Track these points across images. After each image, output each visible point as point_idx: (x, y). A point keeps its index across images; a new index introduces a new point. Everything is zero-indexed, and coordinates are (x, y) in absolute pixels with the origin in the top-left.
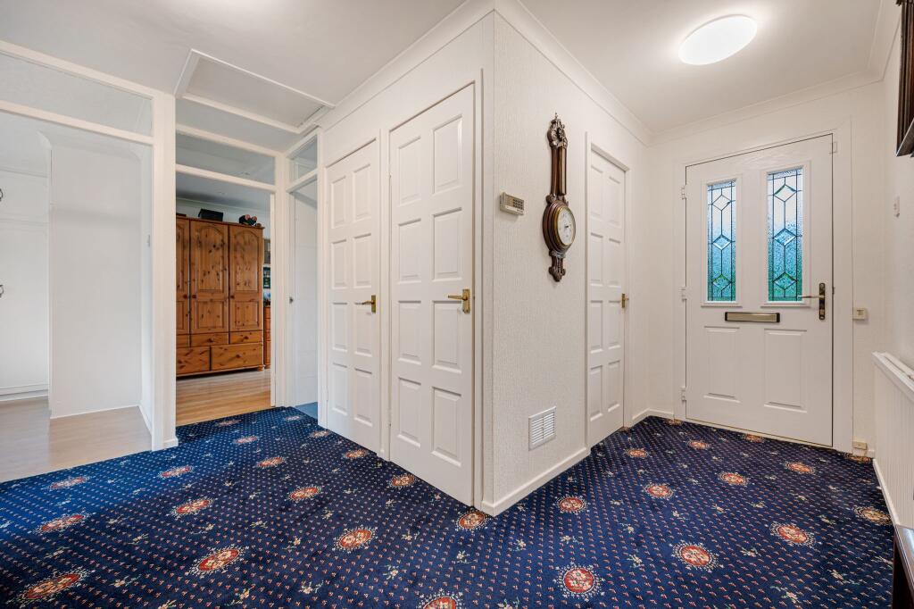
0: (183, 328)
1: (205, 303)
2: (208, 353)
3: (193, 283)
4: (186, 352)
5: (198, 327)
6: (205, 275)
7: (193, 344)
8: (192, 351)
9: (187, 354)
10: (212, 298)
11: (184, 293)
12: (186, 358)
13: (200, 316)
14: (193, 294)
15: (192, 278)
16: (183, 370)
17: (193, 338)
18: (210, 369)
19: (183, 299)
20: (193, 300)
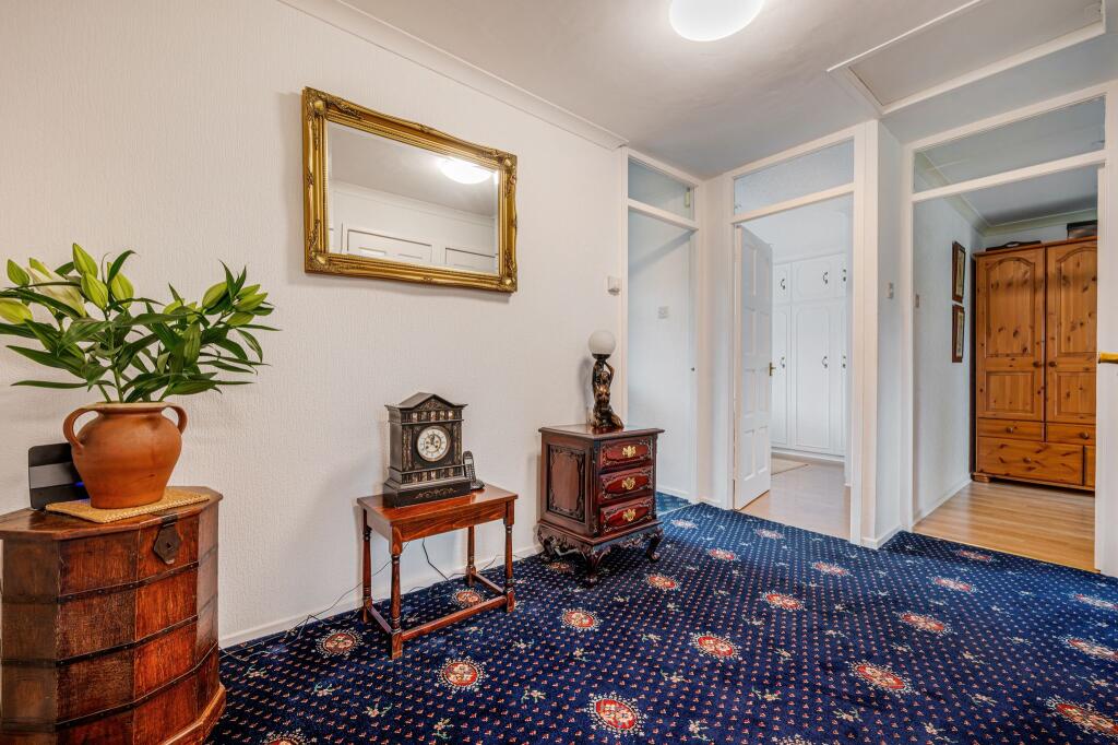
0: (1032, 412)
1: (1075, 373)
2: (1080, 455)
3: (1049, 342)
4: (1038, 447)
5: (1059, 412)
6: (1073, 328)
7: (1050, 437)
8: (1047, 448)
9: (1038, 452)
10: (1087, 366)
11: (1032, 360)
12: (1039, 457)
13: (1063, 395)
14: (1049, 360)
15: (1049, 335)
16: (1032, 473)
17: (1051, 428)
18: (1083, 485)
19: (1032, 368)
20: (1050, 369)
